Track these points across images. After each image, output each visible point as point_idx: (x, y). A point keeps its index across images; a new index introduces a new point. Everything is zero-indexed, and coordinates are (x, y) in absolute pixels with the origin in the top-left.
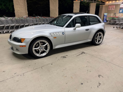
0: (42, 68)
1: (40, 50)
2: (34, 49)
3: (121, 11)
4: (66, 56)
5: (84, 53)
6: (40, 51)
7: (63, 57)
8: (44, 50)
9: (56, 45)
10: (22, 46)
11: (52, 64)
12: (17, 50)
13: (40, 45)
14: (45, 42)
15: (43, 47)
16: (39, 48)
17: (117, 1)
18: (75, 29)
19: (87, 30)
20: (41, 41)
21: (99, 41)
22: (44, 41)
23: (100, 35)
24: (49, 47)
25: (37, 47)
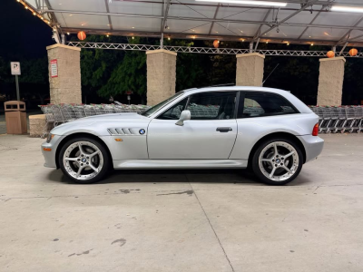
2: (66, 159)
6: (81, 167)
8: (91, 165)
10: (46, 149)
14: (93, 147)
15: (88, 157)
16: (79, 159)
18: (180, 124)
19: (223, 129)
20: (85, 143)
24: (101, 162)
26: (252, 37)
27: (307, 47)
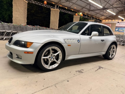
0: (55, 86)
1: (50, 60)
2: (43, 58)
3: (117, 30)
4: (82, 71)
5: (102, 68)
6: (50, 62)
7: (79, 72)
8: (55, 60)
9: (69, 55)
10: (28, 53)
11: (68, 81)
12: (18, 58)
13: (51, 53)
14: (58, 50)
15: (54, 56)
16: (50, 57)
17: (113, 20)
18: (91, 38)
19: (102, 41)
20: (54, 47)
21: (112, 55)
22: (56, 48)
23: (113, 48)
24: (61, 57)
25: (47, 56)
26: (57, 3)
27: (71, 11)
